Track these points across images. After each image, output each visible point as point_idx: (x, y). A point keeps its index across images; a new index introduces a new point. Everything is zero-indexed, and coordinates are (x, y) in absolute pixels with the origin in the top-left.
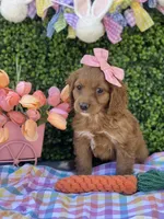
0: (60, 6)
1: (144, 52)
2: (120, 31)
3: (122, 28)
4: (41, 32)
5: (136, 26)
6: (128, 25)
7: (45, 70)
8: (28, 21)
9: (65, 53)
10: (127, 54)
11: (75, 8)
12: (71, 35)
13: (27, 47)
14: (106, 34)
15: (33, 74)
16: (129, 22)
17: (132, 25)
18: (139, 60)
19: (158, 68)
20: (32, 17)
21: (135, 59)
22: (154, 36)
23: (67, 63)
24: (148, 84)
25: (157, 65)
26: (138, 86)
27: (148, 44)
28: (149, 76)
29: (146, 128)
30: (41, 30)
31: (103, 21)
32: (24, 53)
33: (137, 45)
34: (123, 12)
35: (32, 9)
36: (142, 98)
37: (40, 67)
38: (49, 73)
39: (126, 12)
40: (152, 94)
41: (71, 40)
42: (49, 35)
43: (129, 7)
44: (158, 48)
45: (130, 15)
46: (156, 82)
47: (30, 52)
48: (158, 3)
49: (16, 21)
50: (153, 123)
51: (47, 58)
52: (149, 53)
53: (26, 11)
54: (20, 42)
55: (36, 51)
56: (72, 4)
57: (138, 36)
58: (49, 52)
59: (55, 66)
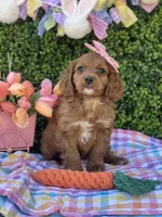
0: (49, 6)
1: (130, 47)
2: (106, 28)
3: (107, 24)
5: (121, 23)
6: (113, 22)
7: (37, 67)
8: (20, 22)
9: (56, 50)
10: (113, 49)
11: (63, 7)
12: (60, 33)
13: (20, 46)
15: (26, 71)
16: (114, 19)
17: (117, 22)
18: (125, 55)
19: (143, 62)
20: (24, 18)
21: (122, 54)
22: (139, 31)
23: (57, 60)
24: (134, 77)
25: (142, 58)
26: (125, 79)
27: (133, 39)
28: (135, 68)
29: (134, 118)
30: (33, 29)
31: (89, 19)
32: (17, 52)
33: (122, 40)
34: (108, 10)
35: (23, 11)
36: (129, 90)
37: (33, 64)
38: (40, 69)
39: (112, 10)
40: (139, 85)
41: (61, 38)
42: (40, 34)
43: (114, 6)
44: (142, 43)
45: (115, 13)
47: (23, 51)
49: (9, 22)
50: (141, 113)
51: (39, 56)
52: (134, 47)
53: (18, 12)
54: (14, 42)
55: (28, 49)
56: (60, 4)
57: (124, 32)
58: (40, 50)
59: (47, 62)
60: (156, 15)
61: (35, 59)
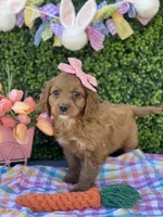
2: (103, 40)
3: (103, 36)
4: (29, 40)
6: (110, 34)
7: (33, 75)
8: (16, 29)
9: (52, 60)
10: (109, 61)
11: (61, 18)
12: (57, 44)
13: (15, 54)
14: (89, 42)
15: (21, 79)
16: (111, 31)
17: (113, 34)
18: (120, 66)
19: (137, 73)
20: (20, 26)
21: (116, 65)
22: (134, 43)
24: (128, 88)
25: (136, 70)
26: (120, 90)
27: (128, 51)
28: (129, 80)
30: (29, 38)
31: (86, 31)
32: (13, 60)
33: (118, 51)
34: (105, 21)
35: (20, 19)
37: (28, 72)
38: (36, 78)
39: (108, 21)
40: (132, 96)
41: (57, 47)
43: (111, 17)
44: (137, 55)
45: (111, 24)
46: (135, 86)
47: (18, 59)
48: (137, 13)
49: (5, 30)
51: (35, 64)
52: (129, 59)
53: (14, 21)
54: (9, 49)
55: (24, 58)
56: (58, 15)
57: (119, 44)
58: (36, 58)
59: (42, 71)
60: (151, 28)
61: (30, 68)
